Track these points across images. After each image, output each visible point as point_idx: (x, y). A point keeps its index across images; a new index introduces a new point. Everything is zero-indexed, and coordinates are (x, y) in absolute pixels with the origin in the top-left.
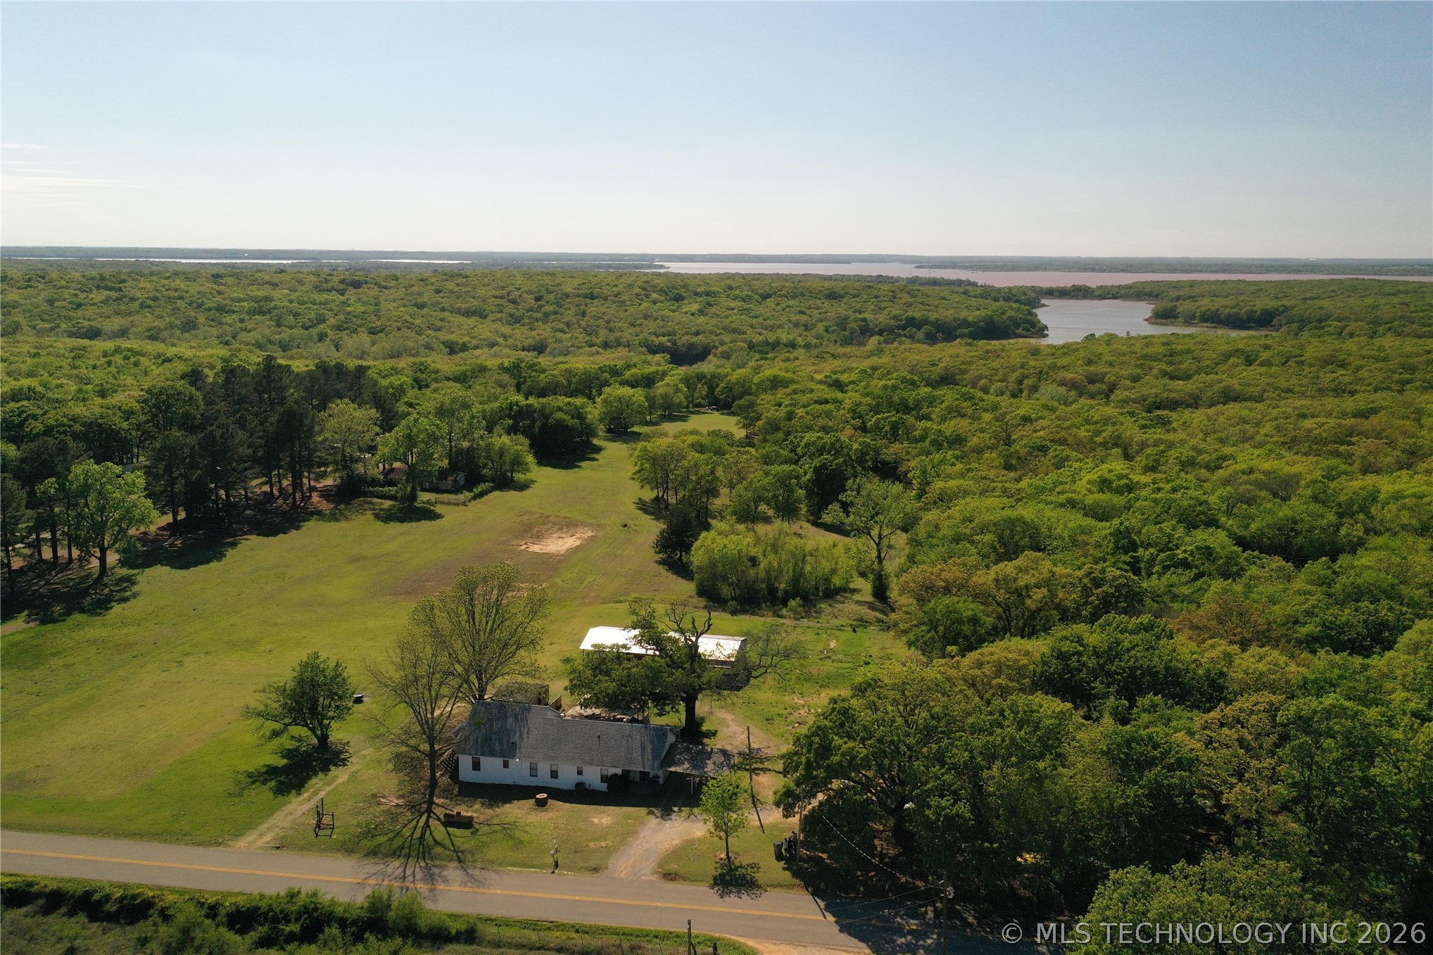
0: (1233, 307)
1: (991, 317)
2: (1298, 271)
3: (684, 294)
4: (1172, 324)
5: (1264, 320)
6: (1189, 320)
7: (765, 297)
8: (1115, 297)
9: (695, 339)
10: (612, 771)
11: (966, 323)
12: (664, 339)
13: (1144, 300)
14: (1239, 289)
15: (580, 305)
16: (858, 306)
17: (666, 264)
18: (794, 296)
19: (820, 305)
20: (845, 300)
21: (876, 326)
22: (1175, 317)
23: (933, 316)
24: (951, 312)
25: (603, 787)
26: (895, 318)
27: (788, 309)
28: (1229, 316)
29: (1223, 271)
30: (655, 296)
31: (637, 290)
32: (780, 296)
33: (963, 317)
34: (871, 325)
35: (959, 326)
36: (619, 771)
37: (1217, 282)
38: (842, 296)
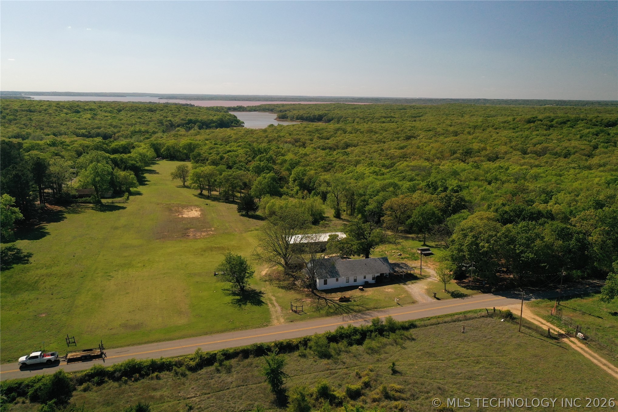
0: (307, 114)
1: (222, 119)
2: (311, 101)
3: (80, 110)
4: (287, 121)
5: (319, 119)
6: (292, 119)
7: (120, 111)
8: (255, 111)
9: (99, 131)
10: (377, 275)
11: (212, 122)
12: (84, 131)
13: (267, 112)
14: (303, 107)
15: (27, 115)
16: (165, 115)
17: (32, 97)
18: (133, 111)
19: (147, 114)
20: (157, 112)
21: (176, 123)
22: (287, 118)
23: (200, 119)
24: (205, 117)
25: (373, 282)
26: (182, 120)
27: (133, 117)
28: (307, 118)
29: (285, 101)
30: (65, 111)
31: (54, 108)
32: (126, 110)
33: (211, 119)
34: (174, 123)
35: (210, 123)
36: (379, 274)
37: (291, 104)
38: (155, 111)
